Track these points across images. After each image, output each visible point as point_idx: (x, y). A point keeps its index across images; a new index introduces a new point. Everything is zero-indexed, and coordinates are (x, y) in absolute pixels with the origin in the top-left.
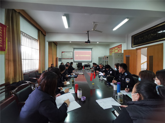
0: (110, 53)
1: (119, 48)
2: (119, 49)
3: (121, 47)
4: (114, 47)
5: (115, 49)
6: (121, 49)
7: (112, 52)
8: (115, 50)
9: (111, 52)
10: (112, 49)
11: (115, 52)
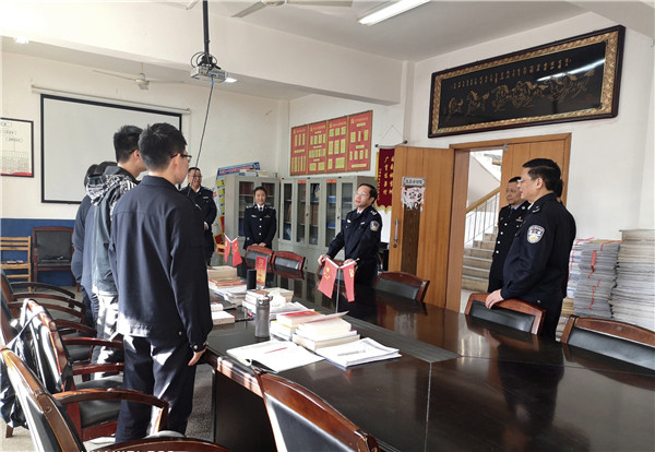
0: (293, 155)
1: (357, 130)
2: (353, 134)
3: (369, 126)
5: (331, 135)
6: (366, 139)
7: (311, 148)
8: (329, 139)
9: (298, 148)
10: (312, 134)
11: (330, 153)
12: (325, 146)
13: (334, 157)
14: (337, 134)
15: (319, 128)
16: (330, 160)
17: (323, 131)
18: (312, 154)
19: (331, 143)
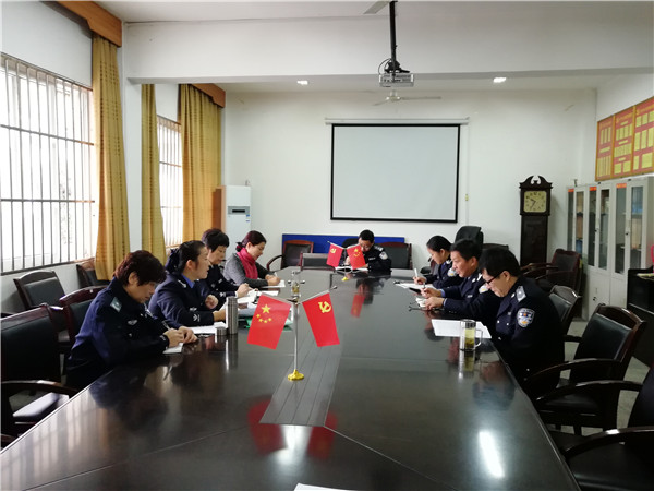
0: (598, 156)
4: (629, 110)
5: (638, 125)
7: (617, 144)
8: (636, 130)
9: (605, 149)
10: (617, 126)
11: (637, 148)
12: (631, 140)
13: (641, 152)
14: (645, 122)
15: (626, 117)
16: (637, 158)
17: (630, 121)
18: (618, 152)
19: (638, 134)
